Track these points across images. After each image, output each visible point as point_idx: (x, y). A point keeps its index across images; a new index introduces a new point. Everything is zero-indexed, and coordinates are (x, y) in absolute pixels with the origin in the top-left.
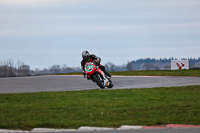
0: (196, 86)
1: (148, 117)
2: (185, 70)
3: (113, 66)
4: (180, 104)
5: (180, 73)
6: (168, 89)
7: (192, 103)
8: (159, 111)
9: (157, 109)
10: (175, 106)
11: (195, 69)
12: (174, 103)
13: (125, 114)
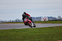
0: (52, 27)
1: (35, 39)
2: (47, 21)
3: (19, 20)
4: (46, 34)
5: (45, 22)
6: (41, 28)
7: (51, 33)
8: (39, 37)
9: (38, 36)
10: (44, 34)
11: (50, 20)
12: (44, 33)
13: (26, 38)
